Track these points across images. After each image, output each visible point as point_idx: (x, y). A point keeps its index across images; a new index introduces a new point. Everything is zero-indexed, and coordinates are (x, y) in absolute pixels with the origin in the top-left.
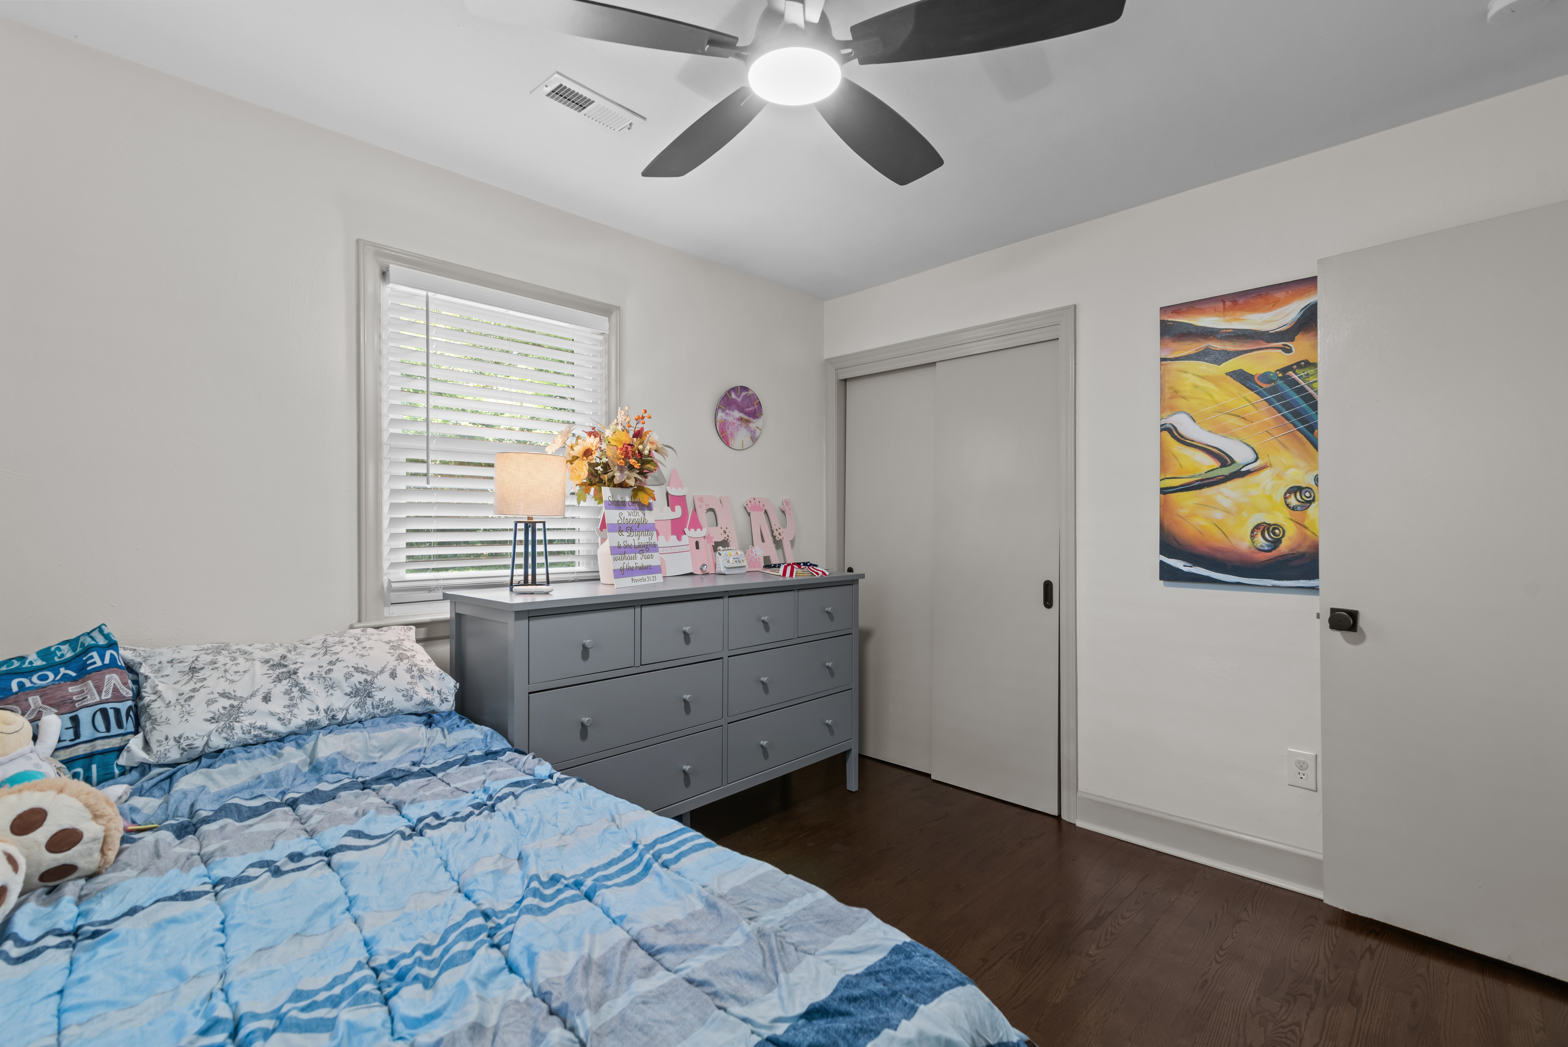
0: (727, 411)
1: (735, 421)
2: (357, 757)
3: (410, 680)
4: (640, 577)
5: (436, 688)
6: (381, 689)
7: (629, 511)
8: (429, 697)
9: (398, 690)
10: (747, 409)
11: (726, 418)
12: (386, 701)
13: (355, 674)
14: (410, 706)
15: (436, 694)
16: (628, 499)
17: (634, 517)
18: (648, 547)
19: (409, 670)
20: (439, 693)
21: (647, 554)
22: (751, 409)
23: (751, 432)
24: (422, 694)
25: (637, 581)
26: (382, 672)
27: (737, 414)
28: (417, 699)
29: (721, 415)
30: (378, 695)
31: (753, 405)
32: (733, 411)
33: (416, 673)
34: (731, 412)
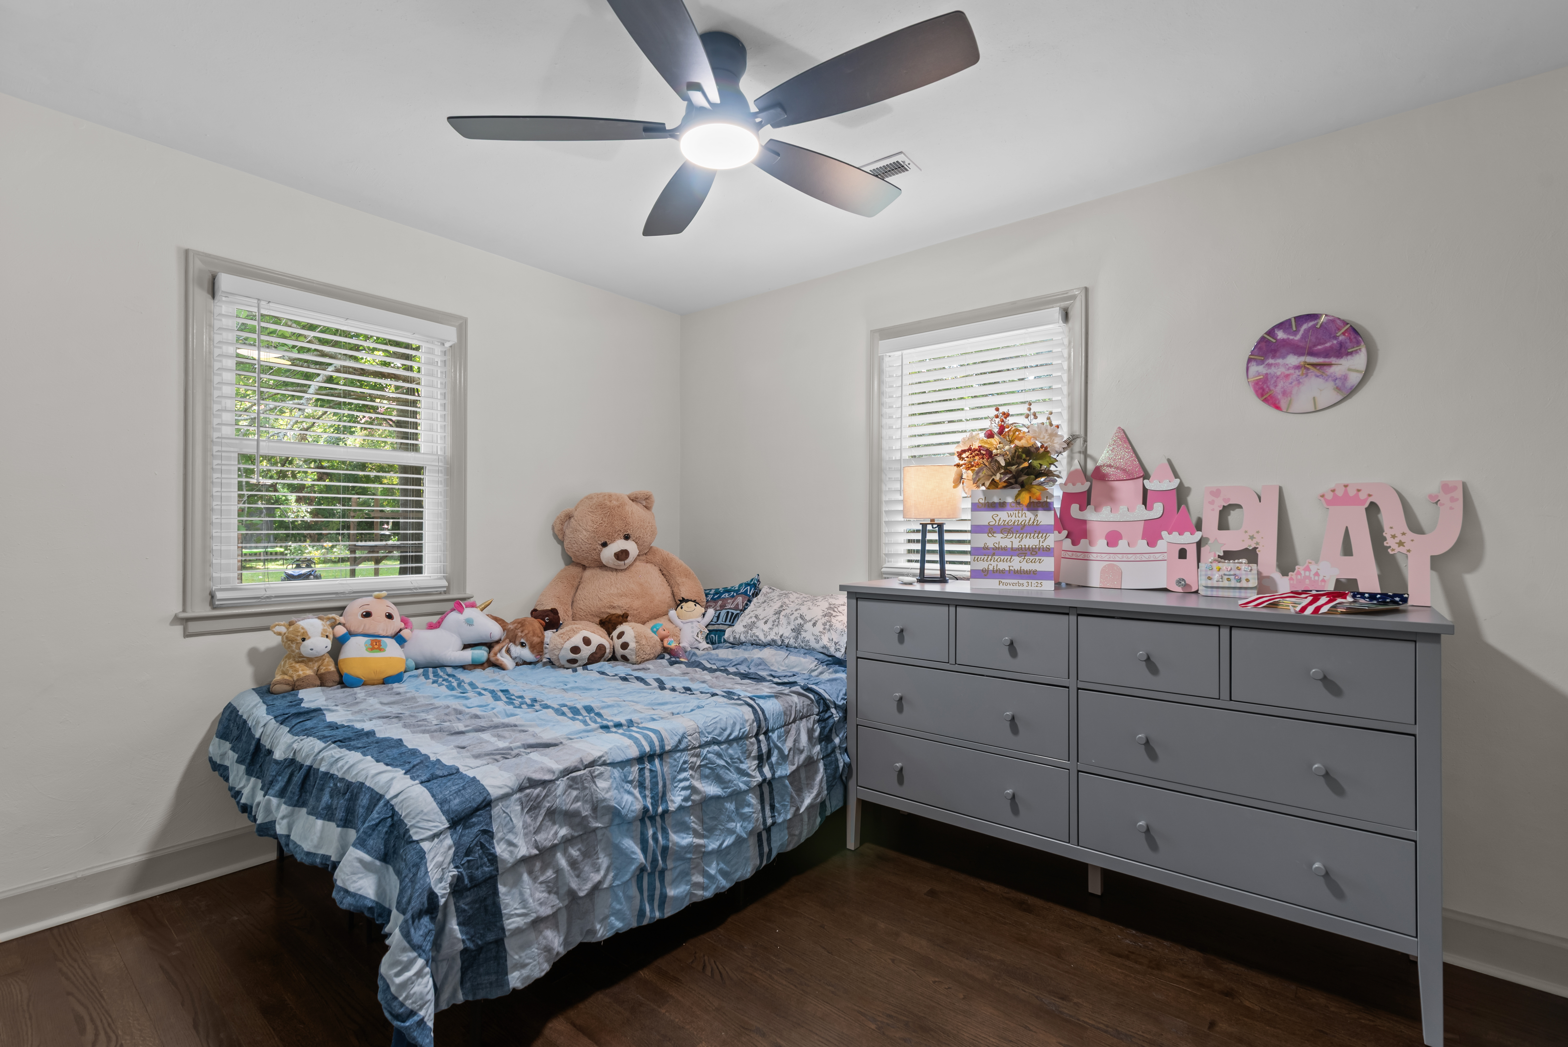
0: (1271, 361)
1: (1292, 371)
2: (772, 665)
3: (822, 630)
4: (1016, 581)
5: (834, 640)
6: (806, 631)
7: (1009, 512)
8: (829, 645)
9: (813, 635)
10: (1319, 347)
11: (1269, 371)
12: (806, 639)
13: (799, 619)
14: (817, 646)
15: (833, 644)
16: (1010, 500)
17: (1017, 519)
18: (1037, 550)
19: (825, 624)
20: (836, 644)
21: (1031, 558)
22: (1328, 345)
23: (1335, 380)
24: (825, 641)
25: (1007, 584)
26: (810, 621)
27: (1293, 360)
28: (821, 644)
29: (1255, 369)
30: (804, 634)
31: (1335, 338)
32: (1284, 357)
33: (827, 627)
34: (1280, 361)
